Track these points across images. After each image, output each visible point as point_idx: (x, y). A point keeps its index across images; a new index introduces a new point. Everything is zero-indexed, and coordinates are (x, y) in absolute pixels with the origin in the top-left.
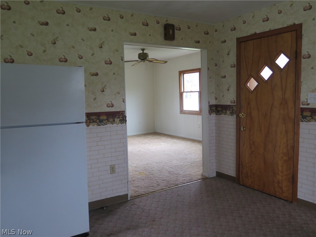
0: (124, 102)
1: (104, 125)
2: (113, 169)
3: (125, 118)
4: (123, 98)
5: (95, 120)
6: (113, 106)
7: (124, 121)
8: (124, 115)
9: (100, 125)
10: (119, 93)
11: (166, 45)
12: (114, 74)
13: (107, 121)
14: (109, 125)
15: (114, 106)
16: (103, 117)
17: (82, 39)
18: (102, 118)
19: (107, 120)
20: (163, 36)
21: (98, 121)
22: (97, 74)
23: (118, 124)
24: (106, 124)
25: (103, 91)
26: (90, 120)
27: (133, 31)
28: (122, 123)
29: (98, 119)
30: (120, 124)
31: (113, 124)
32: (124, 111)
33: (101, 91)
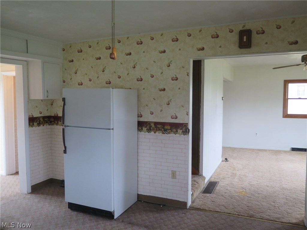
0: (188, 115)
1: (168, 134)
2: (174, 175)
3: (188, 130)
4: (187, 111)
5: (161, 128)
6: (176, 118)
7: (187, 132)
8: (187, 127)
9: (164, 134)
10: (183, 106)
11: (242, 54)
12: (179, 89)
13: (170, 131)
14: (172, 135)
15: (178, 118)
16: (168, 127)
17: (154, 61)
18: (166, 127)
19: (171, 129)
20: (237, 45)
21: (163, 129)
22: (164, 90)
23: (180, 135)
24: (169, 133)
25: (169, 104)
26: (157, 128)
27: (200, 46)
28: (185, 134)
29: (163, 128)
30: (183, 135)
31: (175, 134)
32: (188, 124)
33: (167, 104)
